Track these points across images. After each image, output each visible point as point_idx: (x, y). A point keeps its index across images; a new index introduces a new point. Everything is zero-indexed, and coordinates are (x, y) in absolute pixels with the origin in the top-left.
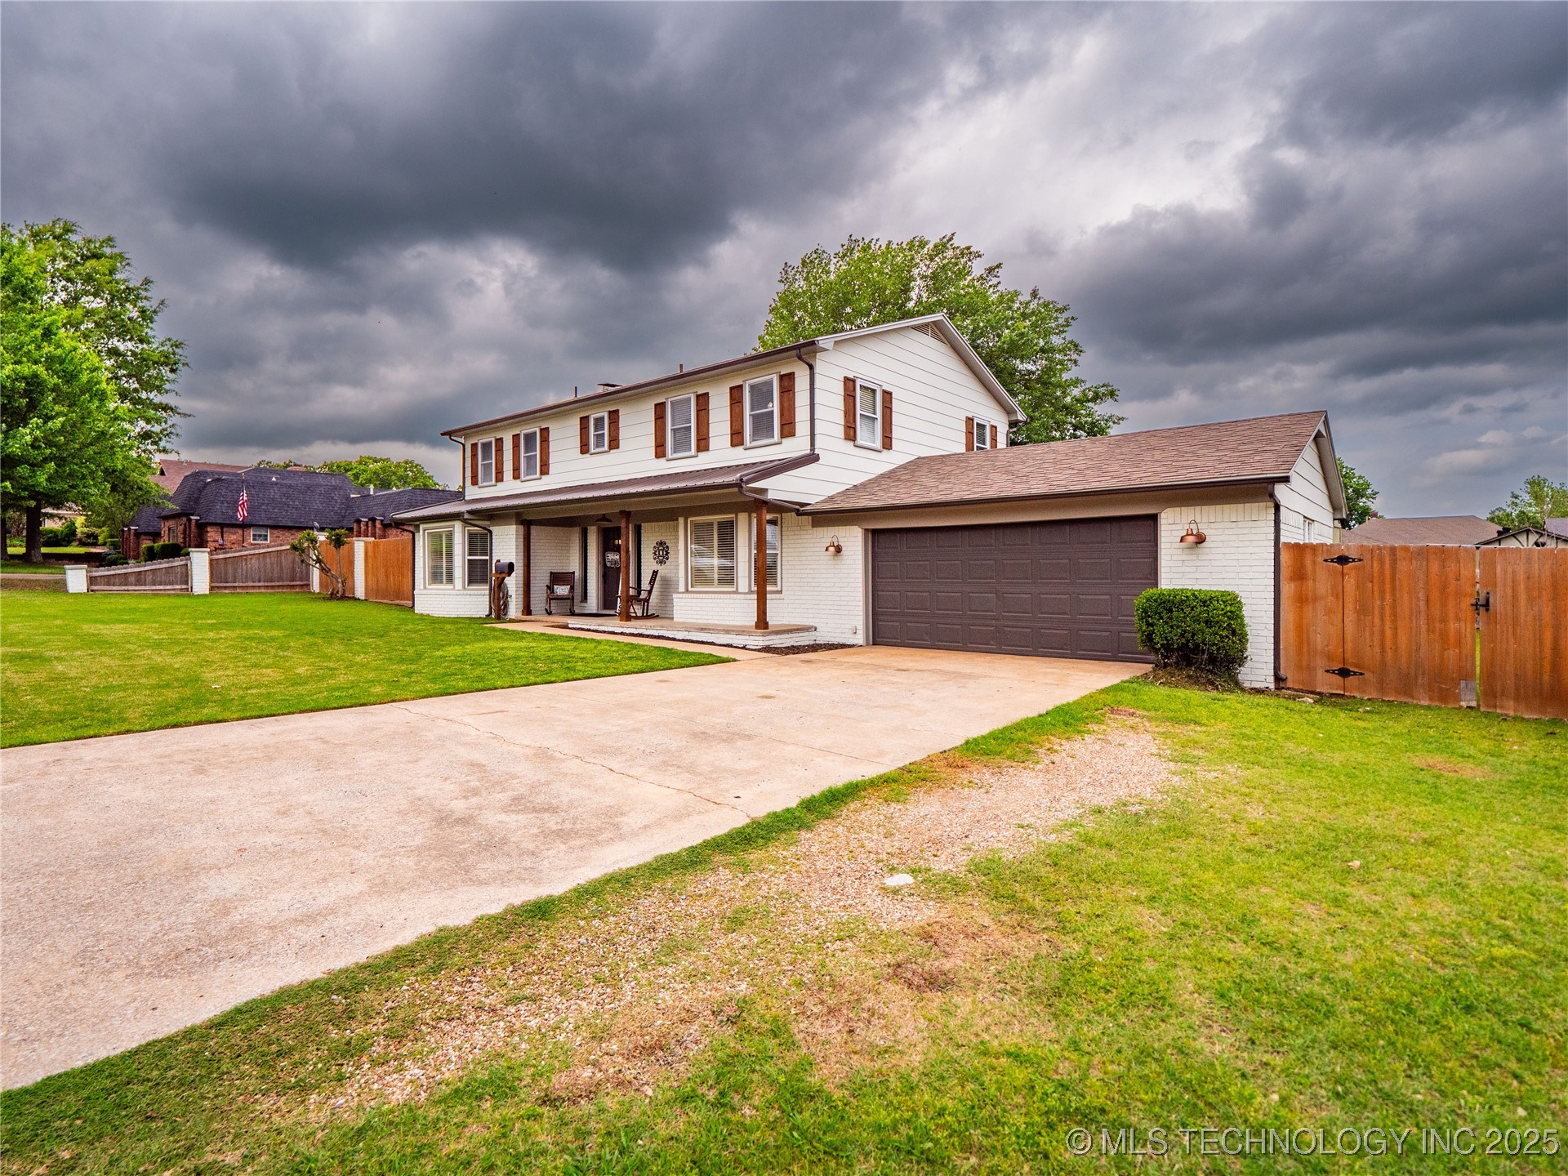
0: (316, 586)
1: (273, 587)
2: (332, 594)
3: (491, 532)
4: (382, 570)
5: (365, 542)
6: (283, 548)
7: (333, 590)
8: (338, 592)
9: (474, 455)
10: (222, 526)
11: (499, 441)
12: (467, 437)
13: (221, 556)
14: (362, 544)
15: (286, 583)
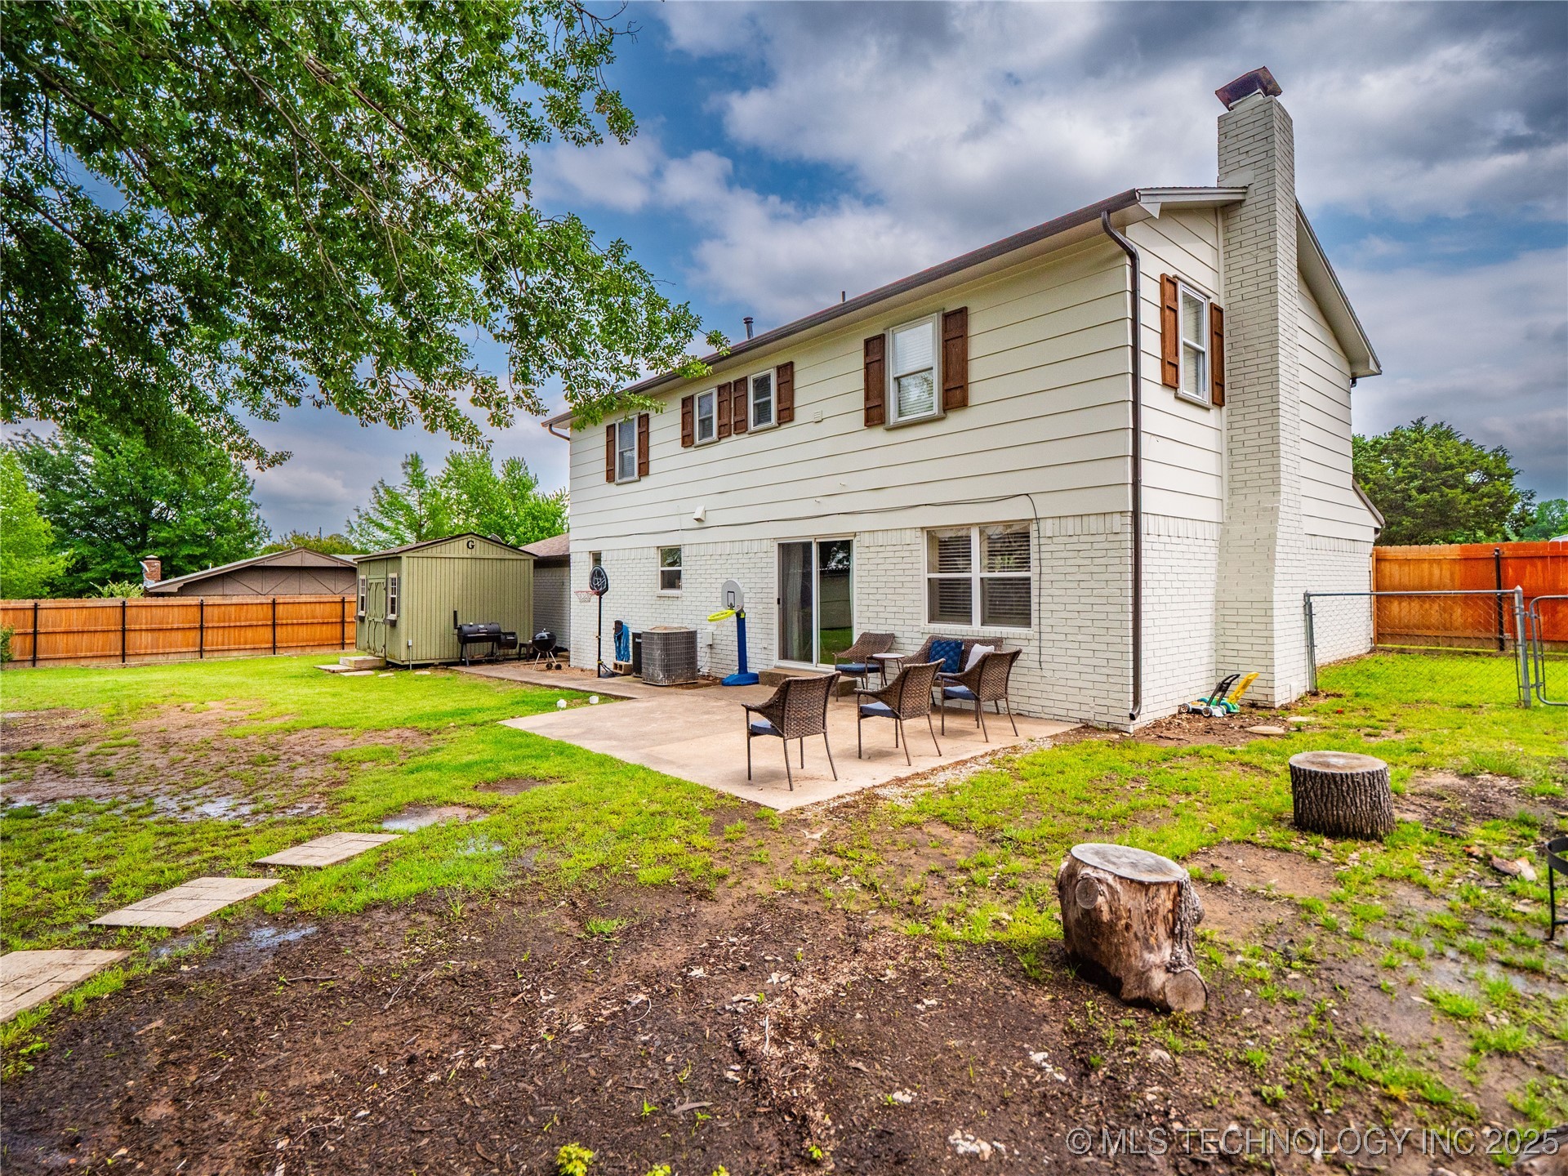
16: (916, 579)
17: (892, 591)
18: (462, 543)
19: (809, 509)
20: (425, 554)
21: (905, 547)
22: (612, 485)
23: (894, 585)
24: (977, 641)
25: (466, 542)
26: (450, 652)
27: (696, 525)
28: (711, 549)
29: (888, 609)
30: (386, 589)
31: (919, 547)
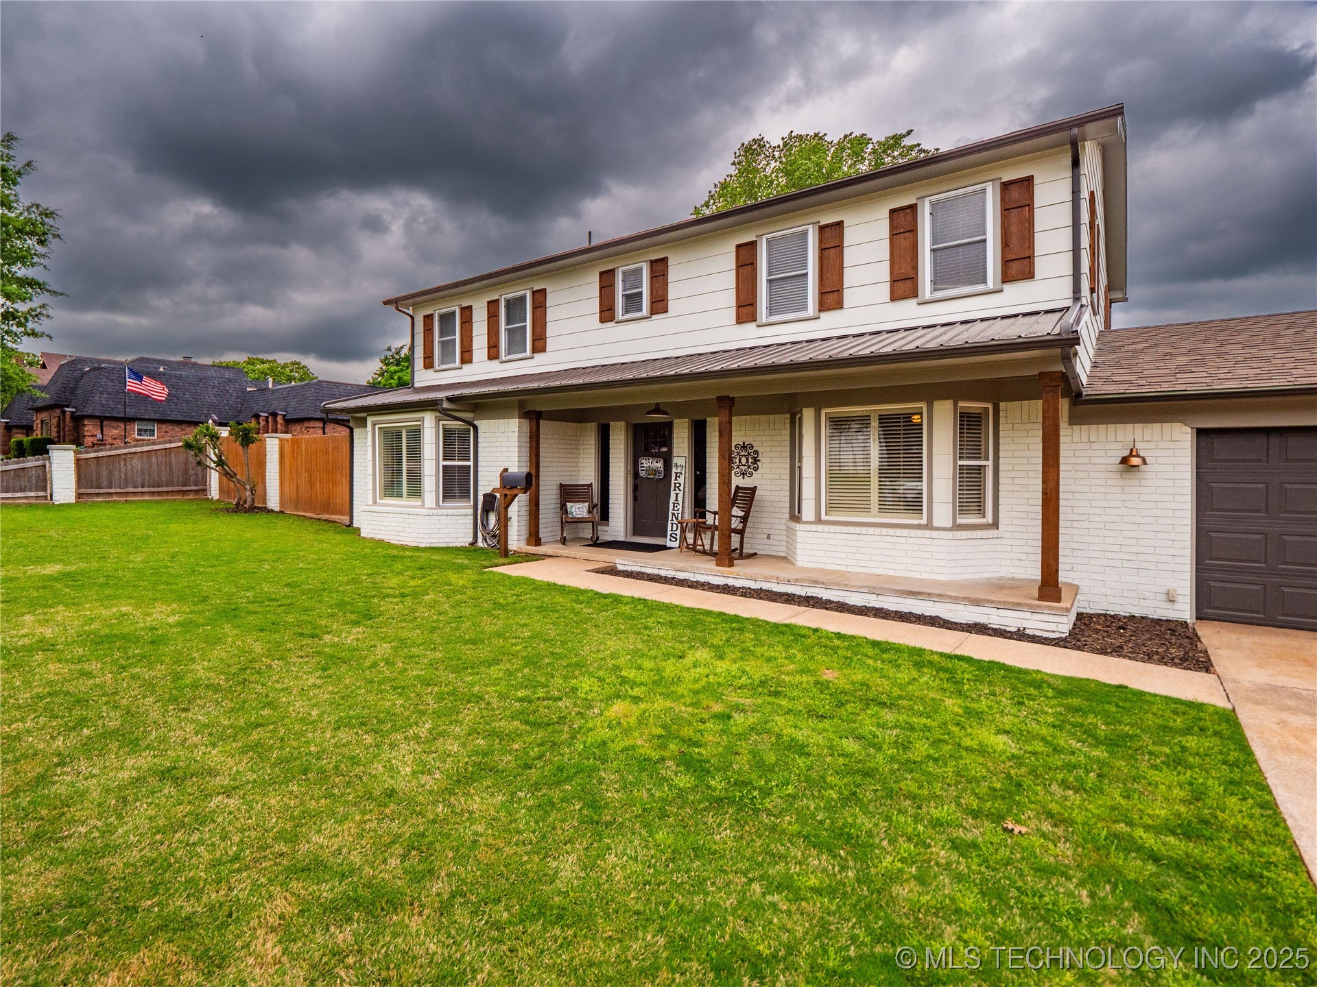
0: (214, 493)
1: (160, 493)
2: (238, 504)
3: (476, 428)
4: (305, 475)
5: (281, 440)
6: (173, 445)
7: (240, 499)
8: (245, 502)
9: (428, 330)
10: (102, 419)
11: (467, 311)
12: (416, 306)
13: (92, 455)
14: (276, 442)
15: (177, 488)
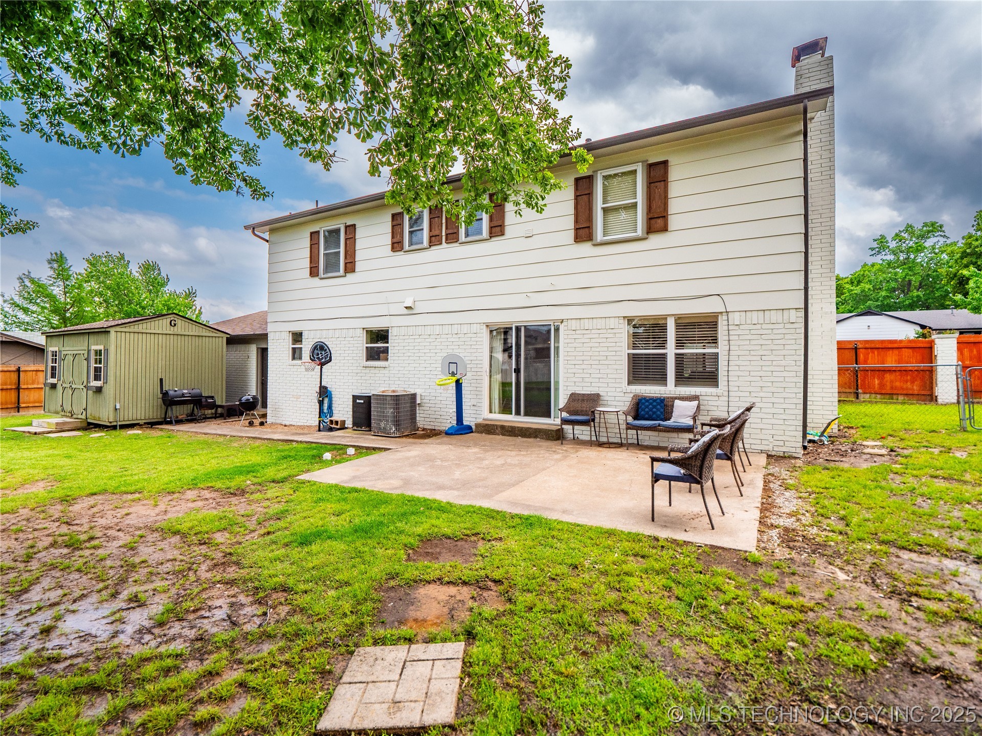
16: (618, 353)
17: (597, 362)
18: (165, 322)
19: (521, 301)
20: (132, 329)
21: (609, 331)
22: (316, 279)
23: (598, 358)
24: (676, 398)
25: (169, 320)
26: (155, 413)
27: (406, 311)
28: (420, 330)
29: (593, 376)
30: (88, 360)
31: (622, 331)
